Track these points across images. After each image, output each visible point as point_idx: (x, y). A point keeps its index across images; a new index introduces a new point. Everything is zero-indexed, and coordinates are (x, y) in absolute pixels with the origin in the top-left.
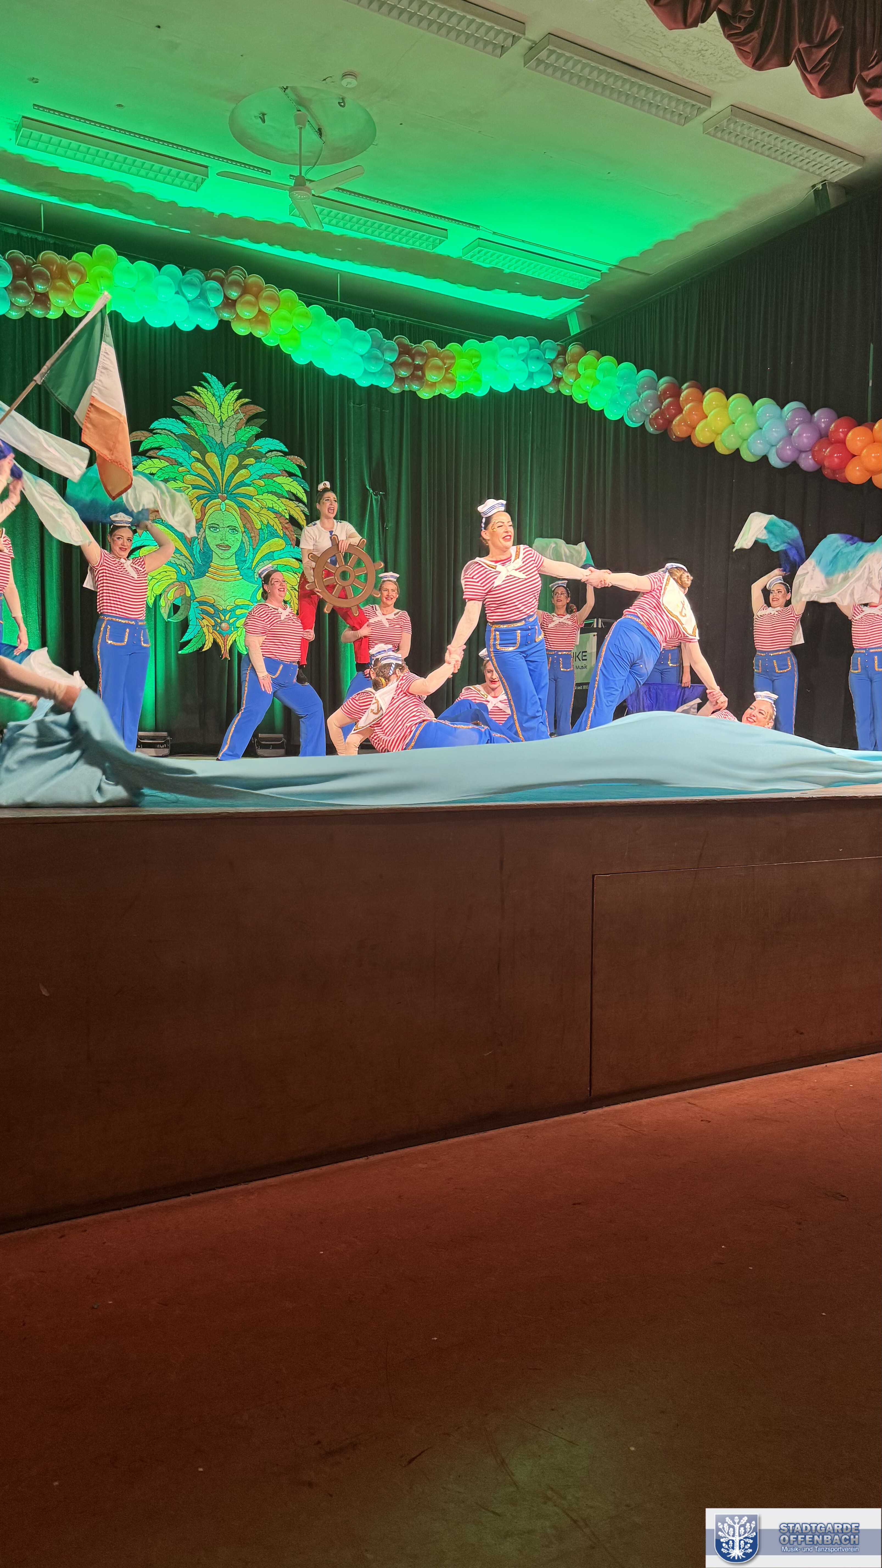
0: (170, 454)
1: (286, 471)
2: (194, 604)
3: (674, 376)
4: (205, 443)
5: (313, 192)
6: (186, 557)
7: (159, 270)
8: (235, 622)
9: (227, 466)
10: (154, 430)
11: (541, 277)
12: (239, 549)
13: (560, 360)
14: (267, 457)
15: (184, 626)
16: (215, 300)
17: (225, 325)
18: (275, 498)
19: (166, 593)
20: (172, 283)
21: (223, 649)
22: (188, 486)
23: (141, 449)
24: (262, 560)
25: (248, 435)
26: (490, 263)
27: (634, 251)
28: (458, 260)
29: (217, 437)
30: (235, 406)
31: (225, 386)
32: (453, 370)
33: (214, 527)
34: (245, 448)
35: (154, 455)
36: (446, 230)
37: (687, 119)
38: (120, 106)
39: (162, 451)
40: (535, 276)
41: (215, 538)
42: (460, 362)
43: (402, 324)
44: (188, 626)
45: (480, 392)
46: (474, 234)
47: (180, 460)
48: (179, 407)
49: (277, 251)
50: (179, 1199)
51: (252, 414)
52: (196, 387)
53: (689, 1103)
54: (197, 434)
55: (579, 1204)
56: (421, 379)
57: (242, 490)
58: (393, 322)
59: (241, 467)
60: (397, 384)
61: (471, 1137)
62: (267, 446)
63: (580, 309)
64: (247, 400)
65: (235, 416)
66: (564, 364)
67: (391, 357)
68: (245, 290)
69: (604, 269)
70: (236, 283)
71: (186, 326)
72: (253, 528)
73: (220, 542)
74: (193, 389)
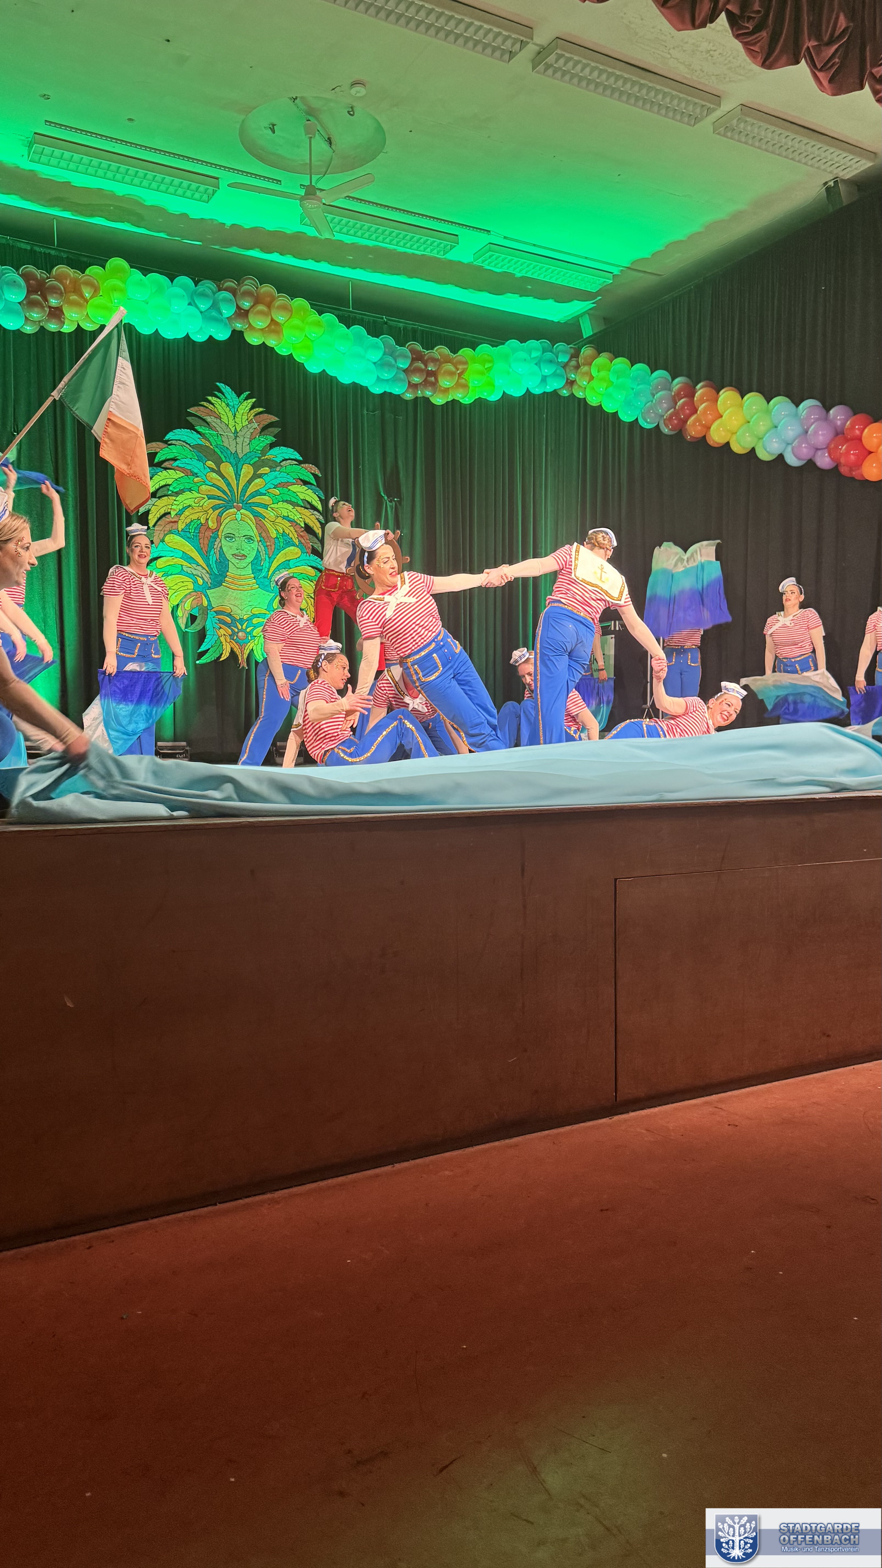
0: (185, 465)
1: (301, 480)
2: (211, 614)
3: (689, 376)
4: (219, 453)
5: (324, 201)
6: (202, 567)
7: (172, 282)
8: (253, 630)
9: (242, 476)
10: (169, 441)
11: (553, 281)
12: (255, 559)
13: (573, 363)
14: (282, 466)
15: (202, 635)
16: (228, 311)
17: (237, 336)
18: (291, 507)
19: (183, 604)
20: (185, 294)
21: (240, 658)
22: (203, 496)
23: (156, 461)
24: (278, 569)
25: (262, 445)
26: (501, 268)
27: (645, 253)
28: (469, 266)
29: (231, 447)
30: (249, 415)
31: (239, 396)
32: (465, 376)
33: (230, 537)
34: (259, 458)
35: (170, 466)
36: (457, 236)
37: (697, 120)
38: (130, 120)
39: (178, 462)
40: (547, 279)
41: (231, 547)
42: (473, 367)
43: (414, 331)
44: (206, 636)
45: (494, 397)
46: (484, 239)
47: (196, 471)
48: (193, 418)
49: (289, 260)
50: (205, 1209)
51: (267, 423)
52: (210, 398)
53: (716, 1107)
54: (211, 445)
55: (607, 1210)
56: (434, 385)
57: (257, 499)
58: (405, 328)
59: (256, 476)
60: (410, 390)
61: (497, 1143)
62: (281, 455)
63: (591, 312)
64: (261, 409)
65: (249, 426)
66: (577, 367)
67: (404, 364)
68: (257, 301)
69: (616, 271)
70: (248, 294)
71: (200, 338)
72: (269, 537)
73: (237, 552)
74: (207, 399)
